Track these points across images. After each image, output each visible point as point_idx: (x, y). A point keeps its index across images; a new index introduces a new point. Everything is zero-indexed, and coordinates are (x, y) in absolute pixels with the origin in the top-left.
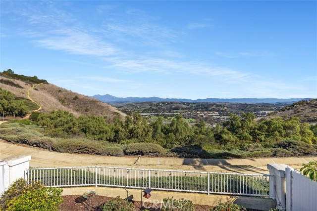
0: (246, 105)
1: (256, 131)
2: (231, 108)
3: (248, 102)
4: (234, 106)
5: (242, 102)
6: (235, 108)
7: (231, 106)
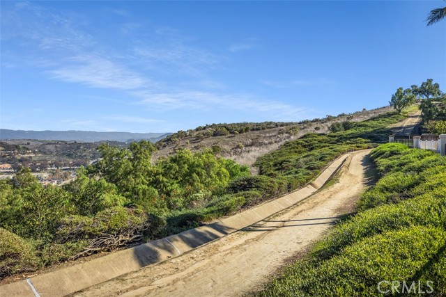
0: (77, 145)
1: (161, 178)
2: (45, 153)
3: (79, 140)
4: (51, 147)
5: (68, 139)
6: (51, 153)
7: (42, 149)
